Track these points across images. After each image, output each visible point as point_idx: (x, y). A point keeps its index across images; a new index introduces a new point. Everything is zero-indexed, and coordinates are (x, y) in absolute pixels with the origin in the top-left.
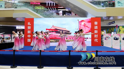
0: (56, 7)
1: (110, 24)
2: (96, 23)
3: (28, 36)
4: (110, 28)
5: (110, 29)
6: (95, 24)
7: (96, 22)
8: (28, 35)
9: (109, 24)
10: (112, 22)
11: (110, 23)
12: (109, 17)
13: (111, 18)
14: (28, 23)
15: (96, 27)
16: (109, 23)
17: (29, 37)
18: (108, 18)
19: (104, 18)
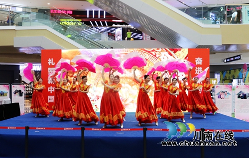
0: (107, 20)
1: (230, 61)
2: (199, 61)
3: (49, 91)
4: (230, 70)
5: (230, 73)
6: (197, 64)
7: (200, 59)
8: (49, 88)
9: (227, 62)
10: (234, 57)
11: (230, 58)
12: (228, 46)
13: (233, 48)
14: (50, 60)
15: (199, 71)
16: (227, 59)
17: (51, 91)
18: (225, 48)
19: (215, 48)
